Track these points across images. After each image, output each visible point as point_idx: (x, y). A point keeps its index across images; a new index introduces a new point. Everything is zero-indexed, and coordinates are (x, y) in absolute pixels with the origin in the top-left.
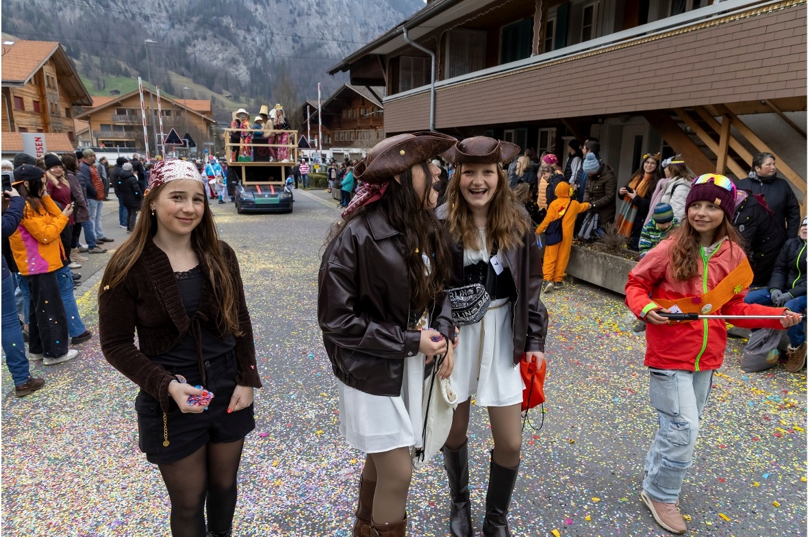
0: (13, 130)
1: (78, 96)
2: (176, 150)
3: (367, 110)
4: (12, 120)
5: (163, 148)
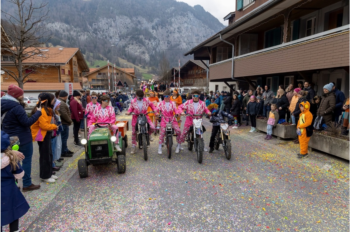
0: (60, 82)
1: (84, 68)
2: (120, 89)
3: (199, 70)
4: (60, 78)
5: (116, 88)
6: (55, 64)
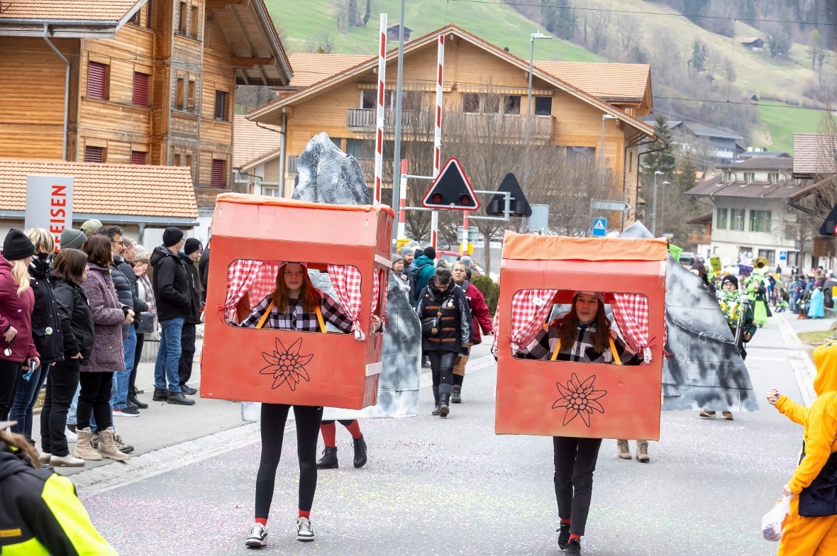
0: (71, 156)
1: (255, 59)
2: (470, 223)
4: (72, 127)
5: (435, 215)
6: (51, 28)
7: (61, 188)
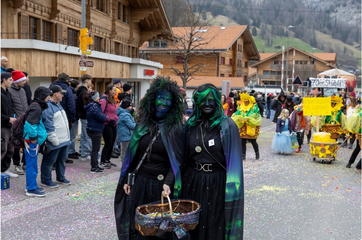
0: (218, 76)
1: (253, 55)
2: (300, 88)
4: (218, 70)
5: (293, 87)
6: (214, 50)
7: (228, 83)
